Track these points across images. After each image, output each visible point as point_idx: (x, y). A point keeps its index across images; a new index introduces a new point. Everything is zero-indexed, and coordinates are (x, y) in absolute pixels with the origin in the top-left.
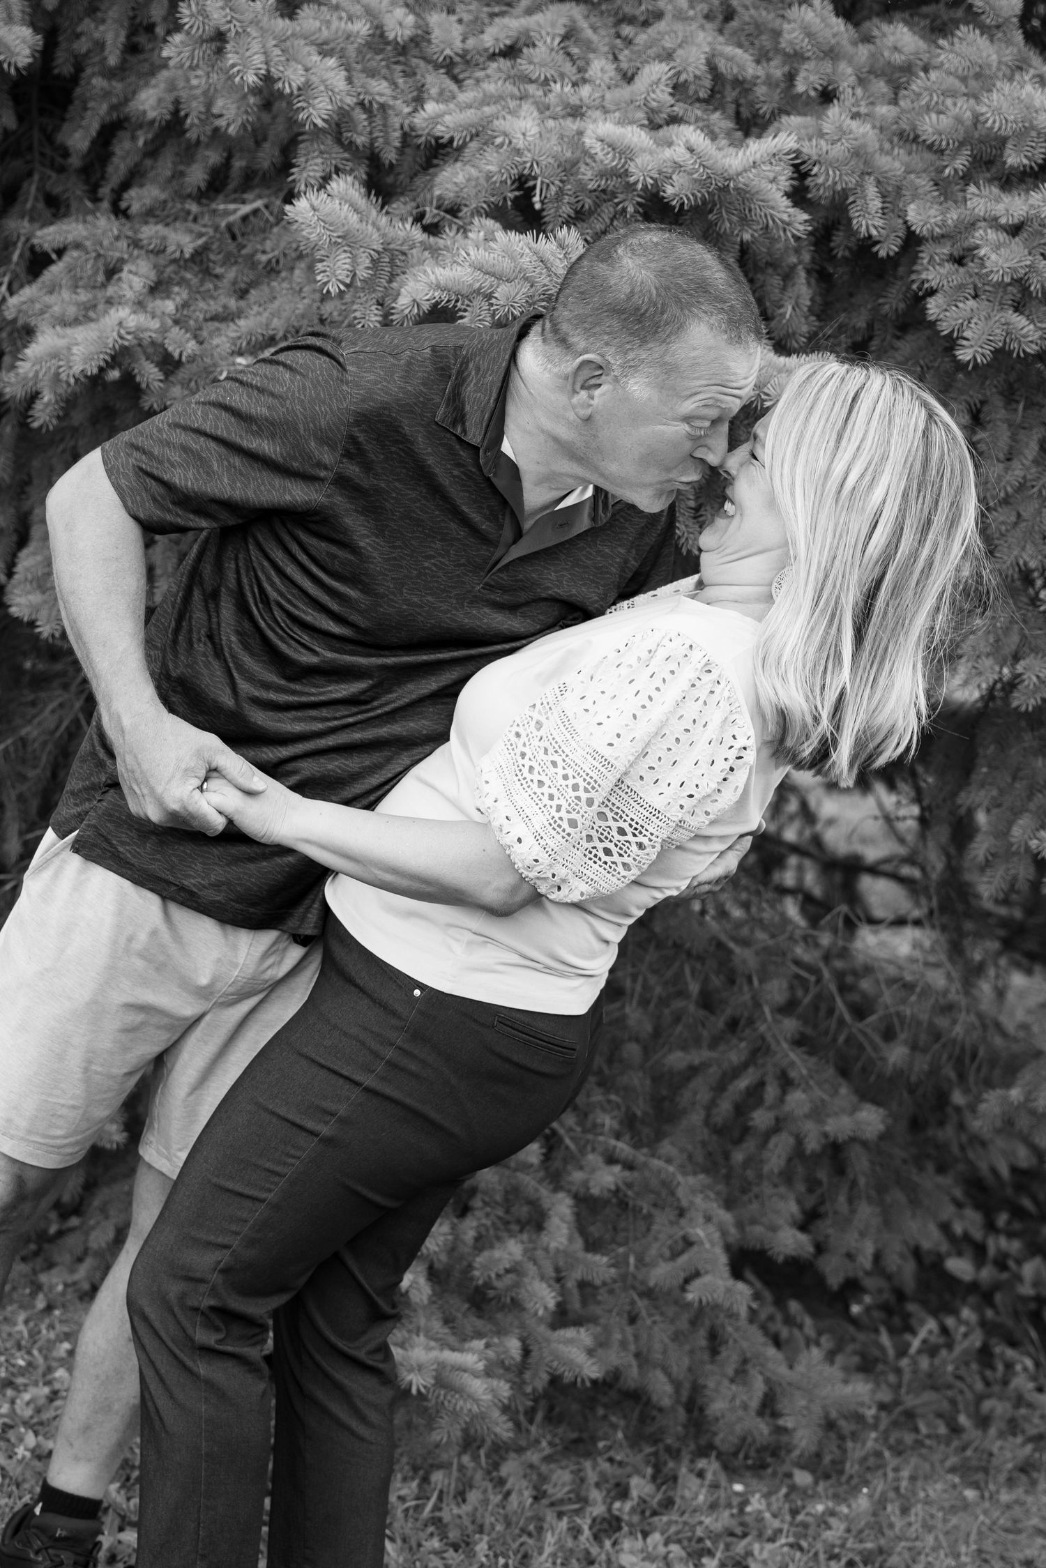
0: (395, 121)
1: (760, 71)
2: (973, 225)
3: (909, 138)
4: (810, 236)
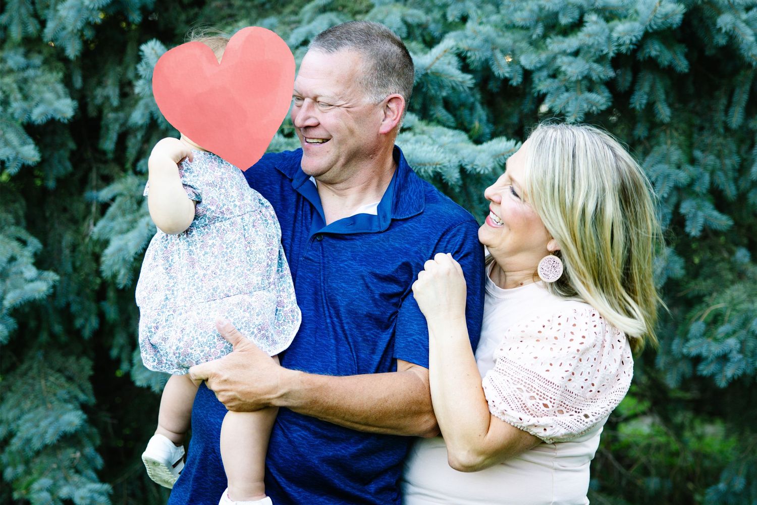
1: (429, 18)
2: (554, 58)
3: (511, 27)
4: (476, 85)
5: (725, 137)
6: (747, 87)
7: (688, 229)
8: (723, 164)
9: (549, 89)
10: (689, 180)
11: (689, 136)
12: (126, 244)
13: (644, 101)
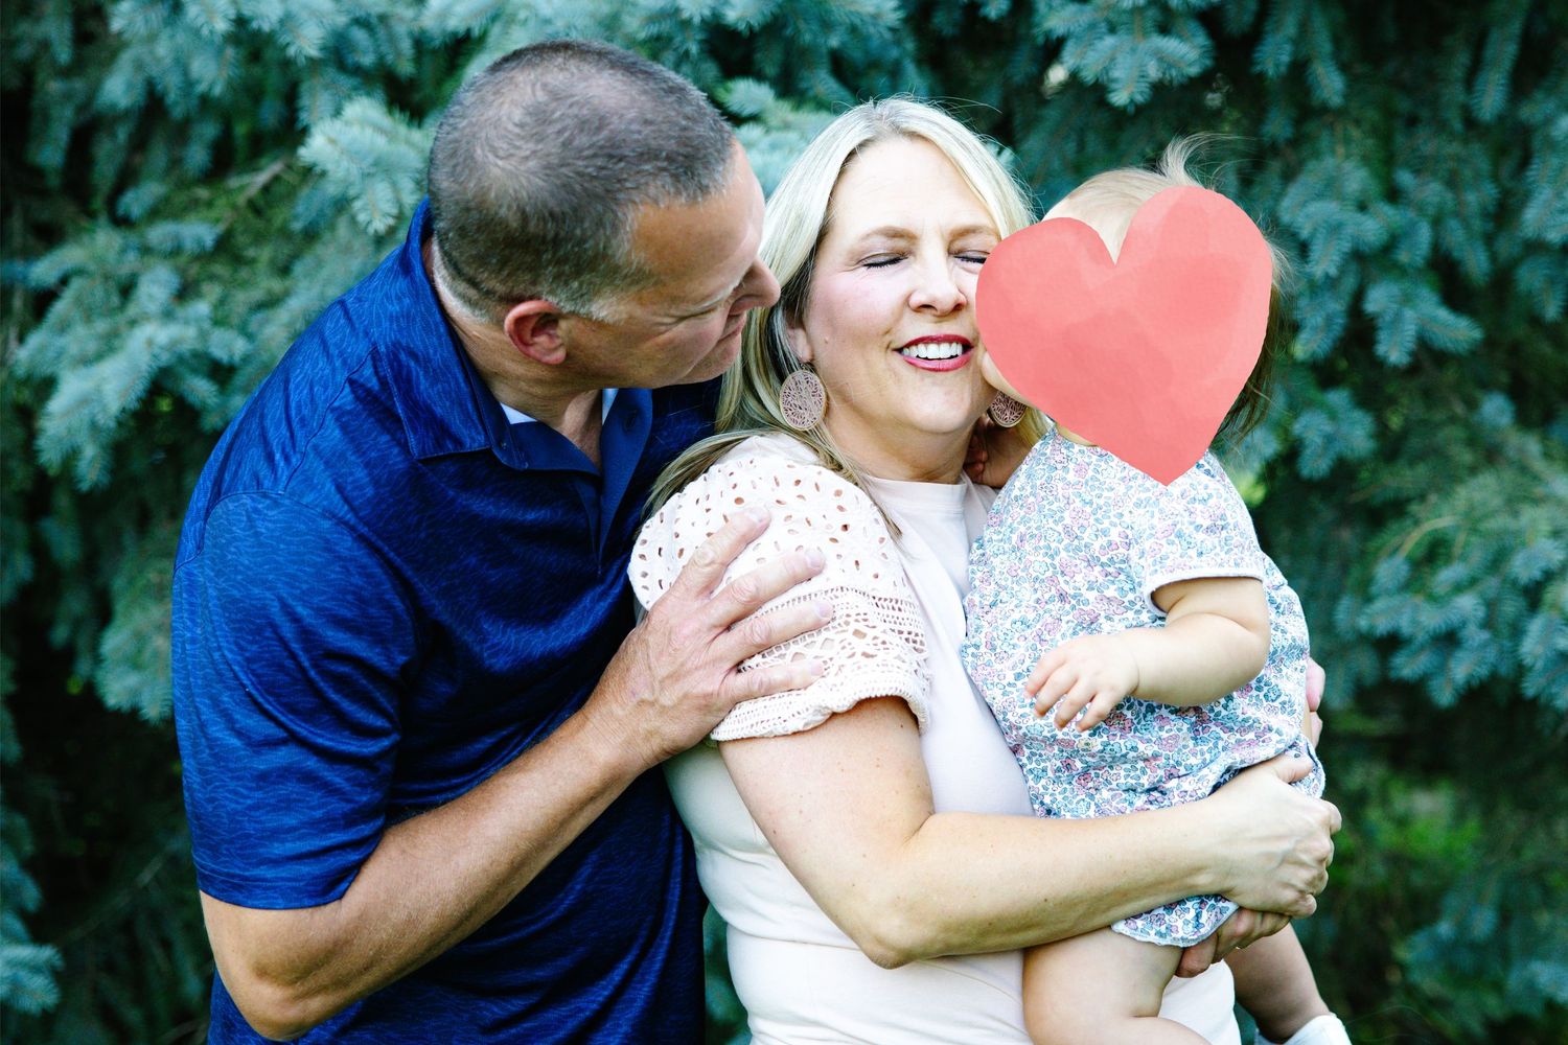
0: (401, 30)
4: (906, 20)
5: (1466, 142)
6: (1516, 27)
7: (1381, 349)
8: (1460, 203)
9: (1072, 29)
10: (1386, 237)
11: (1385, 138)
12: (98, 390)
13: (1285, 58)
